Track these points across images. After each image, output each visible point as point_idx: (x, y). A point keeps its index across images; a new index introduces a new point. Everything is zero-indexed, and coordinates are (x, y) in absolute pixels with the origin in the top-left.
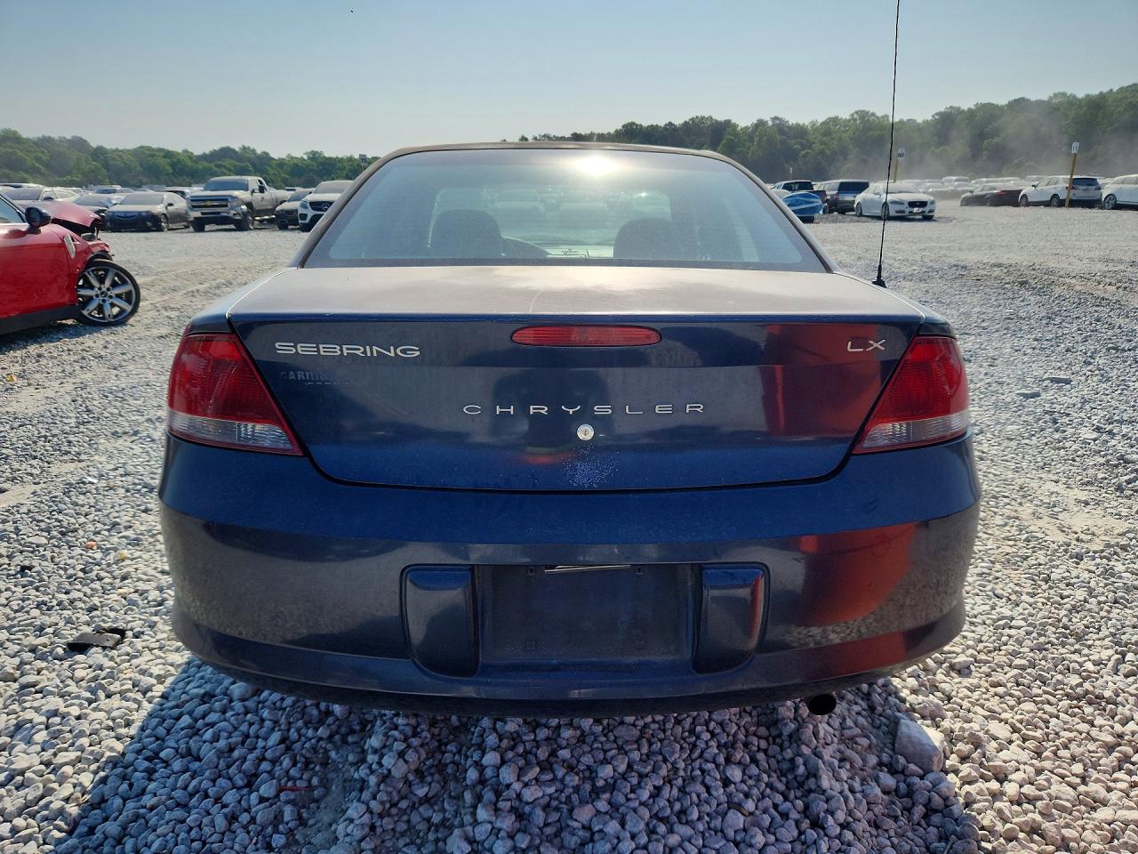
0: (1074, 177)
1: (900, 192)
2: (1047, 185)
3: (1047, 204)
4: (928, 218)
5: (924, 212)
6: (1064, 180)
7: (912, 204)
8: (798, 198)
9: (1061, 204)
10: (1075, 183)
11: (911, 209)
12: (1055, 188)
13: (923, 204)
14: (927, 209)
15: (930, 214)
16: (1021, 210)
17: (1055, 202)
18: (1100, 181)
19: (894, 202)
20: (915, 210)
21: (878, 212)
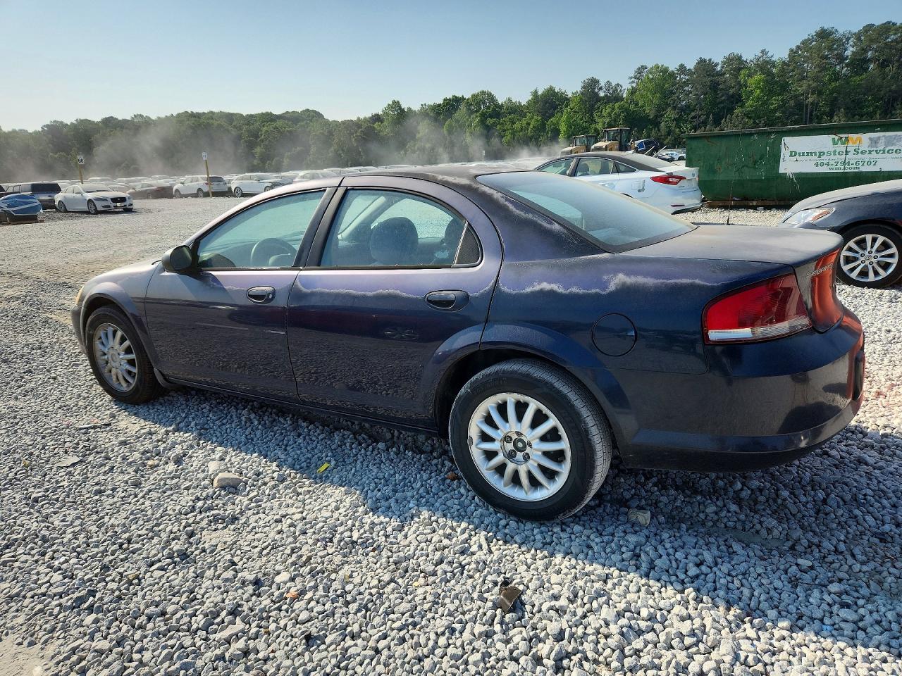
0: (210, 176)
1: (98, 191)
2: (191, 182)
3: (195, 196)
4: (128, 210)
5: (125, 206)
6: (203, 179)
7: (115, 200)
8: (16, 199)
9: (206, 195)
10: (211, 180)
11: (115, 204)
12: (198, 184)
13: (123, 200)
14: (127, 203)
15: (131, 207)
16: (174, 201)
17: (200, 193)
18: (226, 178)
19: (98, 199)
20: (118, 204)
21: (85, 208)
